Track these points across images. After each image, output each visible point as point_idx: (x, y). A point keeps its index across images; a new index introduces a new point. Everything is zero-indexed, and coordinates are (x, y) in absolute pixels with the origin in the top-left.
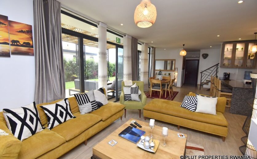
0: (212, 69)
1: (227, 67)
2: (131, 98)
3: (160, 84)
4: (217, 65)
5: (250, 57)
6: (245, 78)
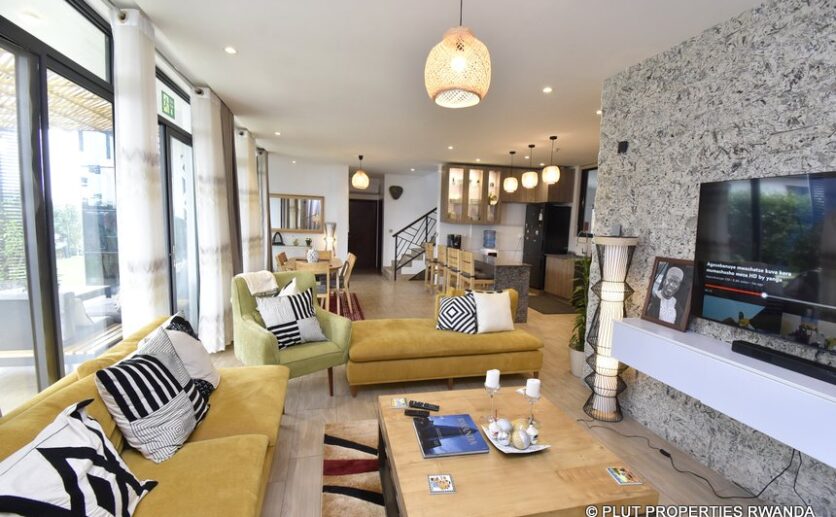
0: (417, 226)
1: (456, 222)
2: (298, 334)
3: (325, 276)
4: (426, 216)
5: (489, 199)
6: (485, 246)
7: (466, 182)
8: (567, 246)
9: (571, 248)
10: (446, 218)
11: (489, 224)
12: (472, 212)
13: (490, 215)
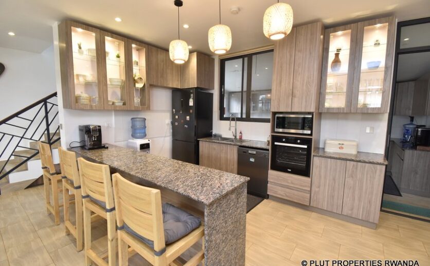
4: (44, 101)
5: (135, 81)
6: (134, 136)
7: (101, 56)
8: (212, 129)
9: (214, 132)
10: (72, 103)
11: (137, 110)
12: (114, 95)
13: (137, 100)
